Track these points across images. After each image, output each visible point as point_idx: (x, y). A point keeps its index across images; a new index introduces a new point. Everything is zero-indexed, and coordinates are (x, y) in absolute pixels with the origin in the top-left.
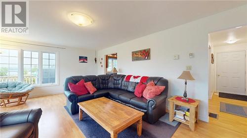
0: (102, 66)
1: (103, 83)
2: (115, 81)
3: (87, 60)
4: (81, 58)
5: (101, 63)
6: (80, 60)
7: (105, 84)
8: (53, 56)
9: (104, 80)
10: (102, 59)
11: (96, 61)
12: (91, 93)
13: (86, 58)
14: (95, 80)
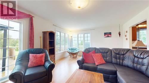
0: (127, 39)
1: (116, 58)
2: (136, 59)
3: (111, 35)
4: (105, 34)
5: (126, 36)
6: (105, 35)
7: (119, 59)
8: (89, 35)
9: (118, 54)
10: (127, 32)
11: (120, 34)
12: (96, 64)
13: (110, 34)
14: (107, 53)
